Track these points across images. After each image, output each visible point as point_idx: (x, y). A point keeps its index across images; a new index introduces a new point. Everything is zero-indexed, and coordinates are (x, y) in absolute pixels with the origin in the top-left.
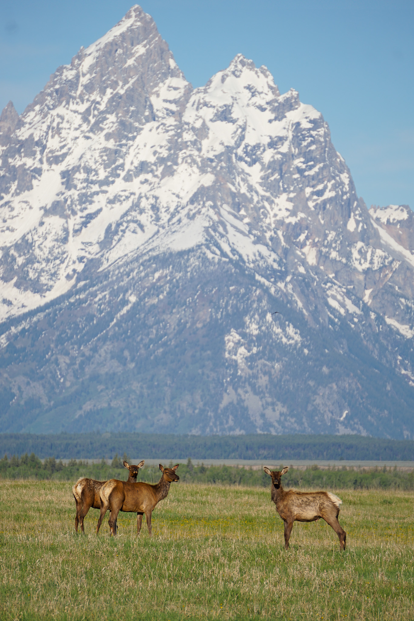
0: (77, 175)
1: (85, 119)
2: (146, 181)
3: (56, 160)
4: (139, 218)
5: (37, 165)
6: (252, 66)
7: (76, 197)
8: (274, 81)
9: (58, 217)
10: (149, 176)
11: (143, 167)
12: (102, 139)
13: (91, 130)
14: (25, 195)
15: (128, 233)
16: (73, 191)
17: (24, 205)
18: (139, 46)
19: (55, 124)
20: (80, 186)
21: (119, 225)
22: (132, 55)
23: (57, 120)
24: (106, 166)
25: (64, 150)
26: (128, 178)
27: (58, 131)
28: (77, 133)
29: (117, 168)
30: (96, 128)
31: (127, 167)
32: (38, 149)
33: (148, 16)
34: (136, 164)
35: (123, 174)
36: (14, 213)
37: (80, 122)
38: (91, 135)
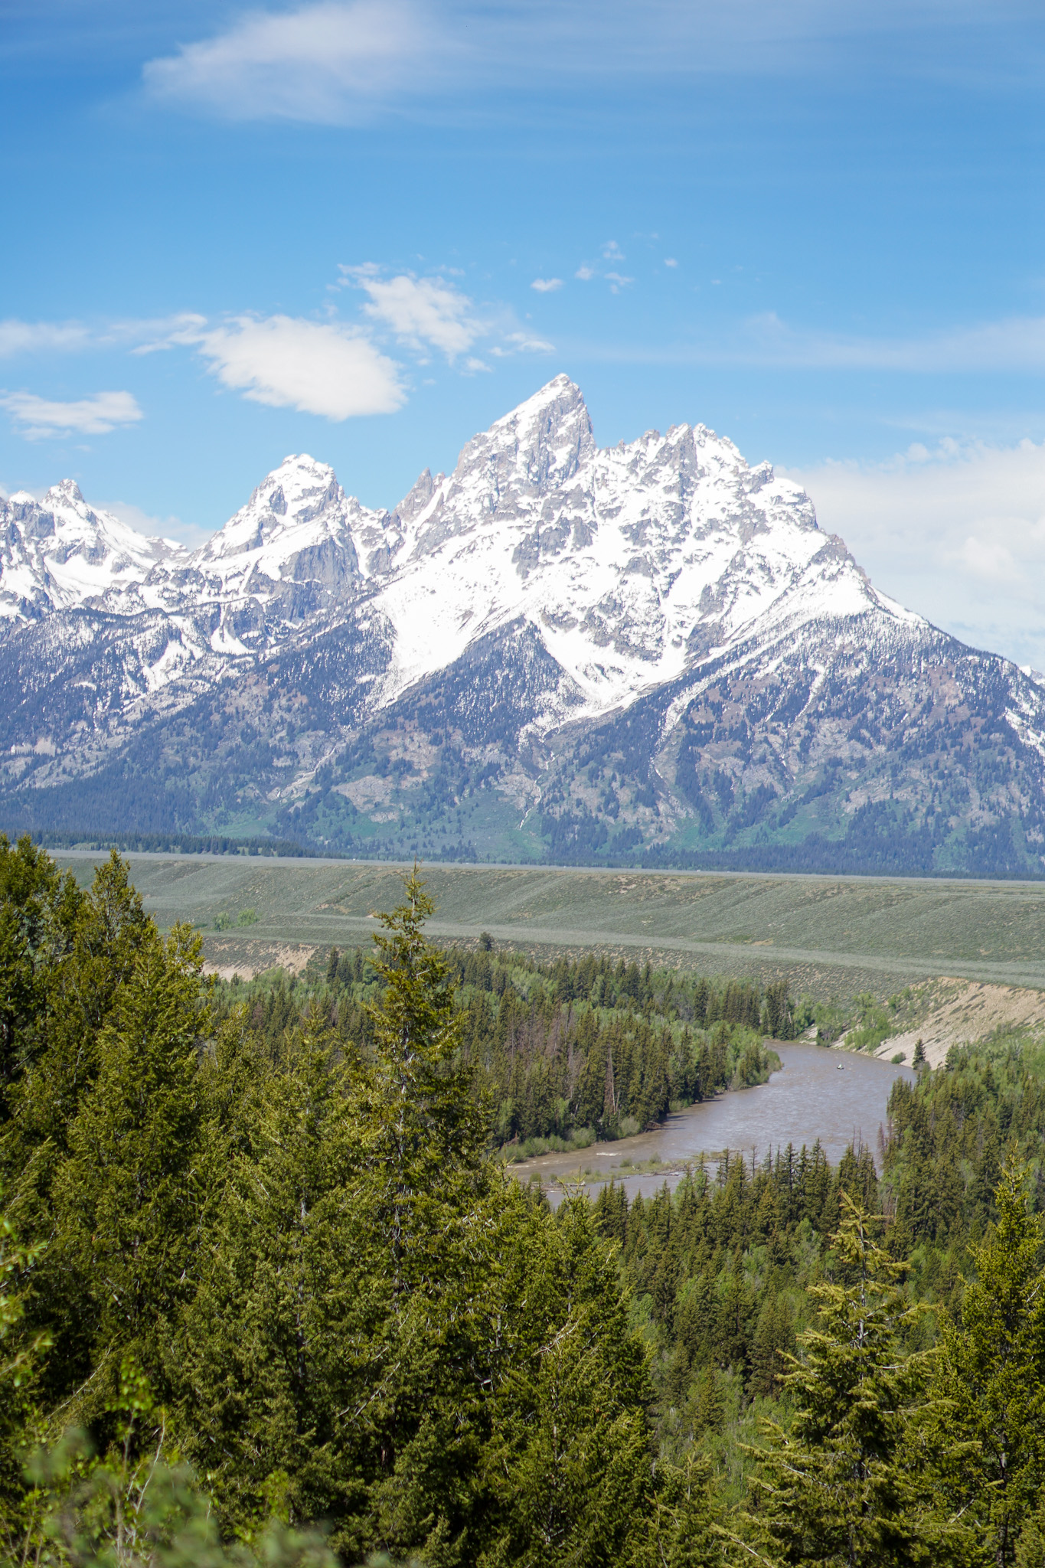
0: (648, 530)
1: (633, 471)
2: (721, 540)
3: (611, 513)
4: (748, 578)
5: (592, 518)
6: (717, 436)
7: (654, 554)
8: (742, 452)
9: (640, 575)
10: (723, 535)
11: (713, 525)
12: (662, 492)
13: (642, 482)
14: (587, 551)
15: (742, 596)
16: (648, 547)
17: (589, 562)
18: (569, 415)
19: (598, 475)
20: (655, 542)
21: (722, 584)
22: (563, 424)
23: (601, 471)
24: (674, 523)
25: (616, 504)
26: (700, 536)
27: (605, 482)
28: (626, 486)
29: (686, 524)
30: (649, 479)
31: (695, 524)
32: (588, 501)
33: (576, 387)
34: (704, 521)
35: (693, 531)
36: (581, 570)
37: (627, 473)
38: (643, 487)
